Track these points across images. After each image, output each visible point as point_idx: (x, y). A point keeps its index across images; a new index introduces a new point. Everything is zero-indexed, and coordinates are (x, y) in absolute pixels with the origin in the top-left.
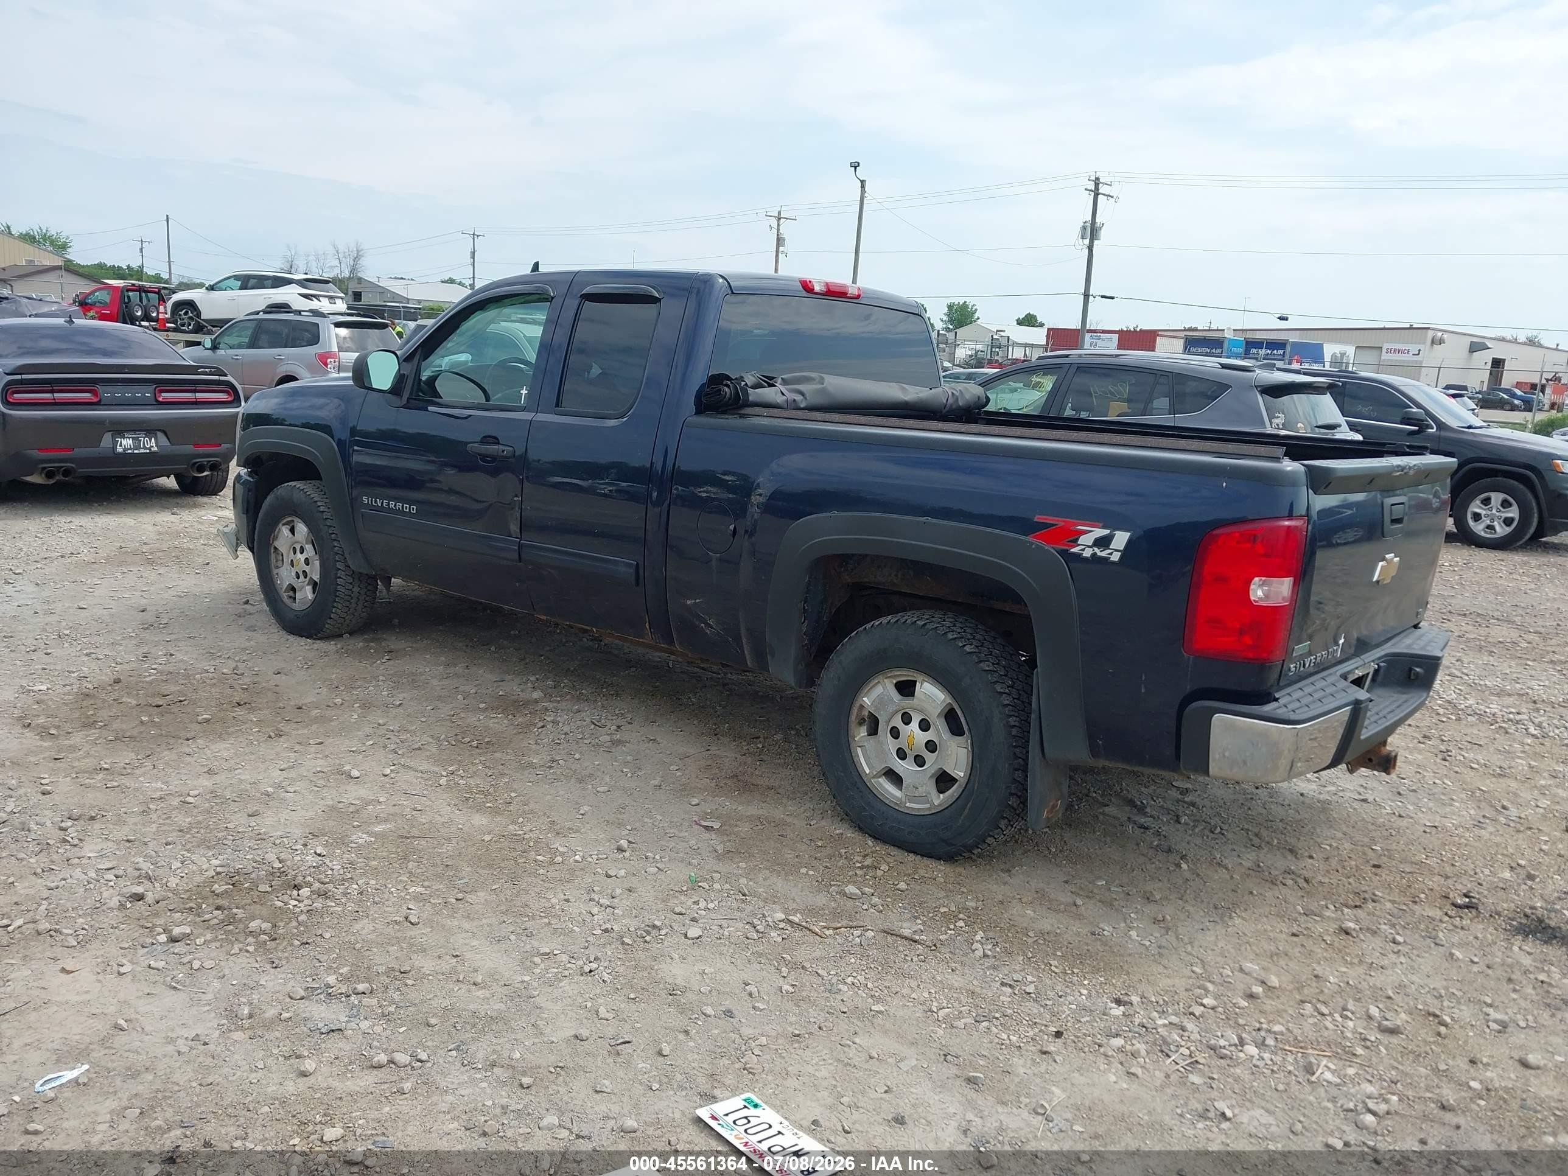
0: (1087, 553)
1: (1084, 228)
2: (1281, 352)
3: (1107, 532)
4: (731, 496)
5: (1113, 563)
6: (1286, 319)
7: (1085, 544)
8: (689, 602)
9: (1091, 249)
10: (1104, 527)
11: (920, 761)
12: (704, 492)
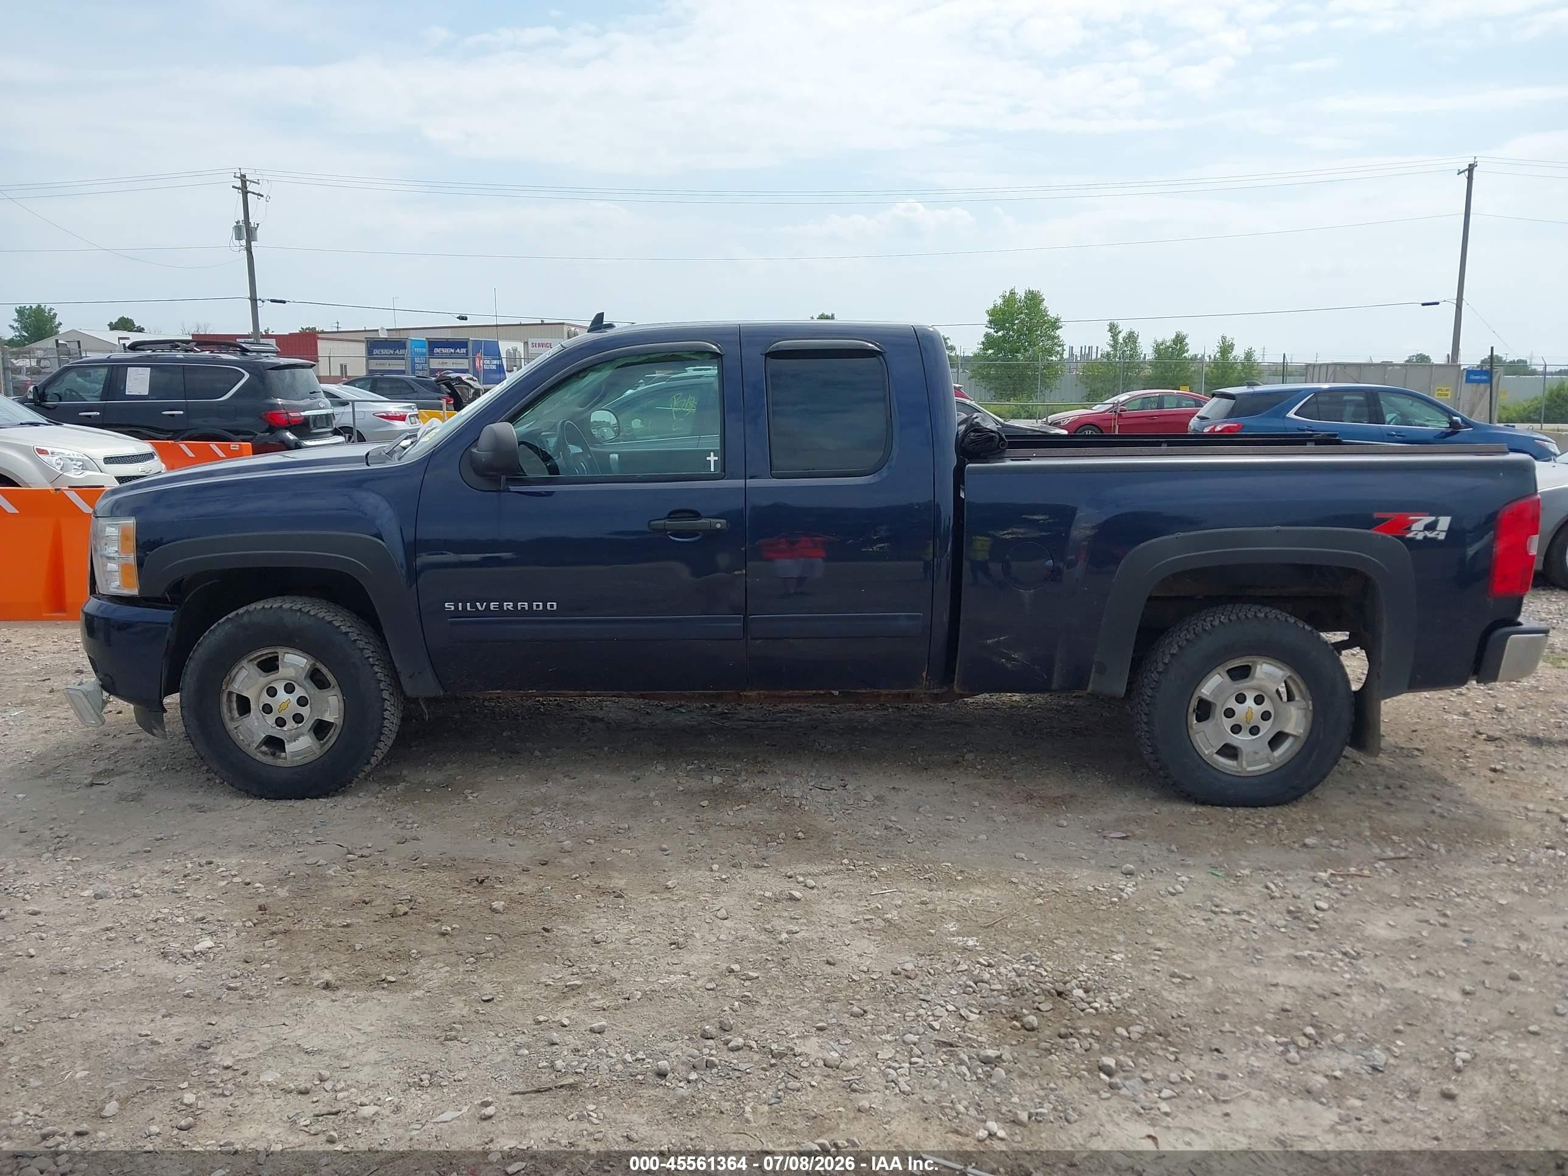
0: (1420, 537)
1: (238, 228)
2: (464, 350)
3: (1433, 518)
4: (1043, 534)
5: (1441, 541)
6: (466, 319)
7: (1418, 528)
8: (989, 641)
9: (249, 250)
10: (1431, 515)
11: (1254, 730)
12: (1009, 534)
